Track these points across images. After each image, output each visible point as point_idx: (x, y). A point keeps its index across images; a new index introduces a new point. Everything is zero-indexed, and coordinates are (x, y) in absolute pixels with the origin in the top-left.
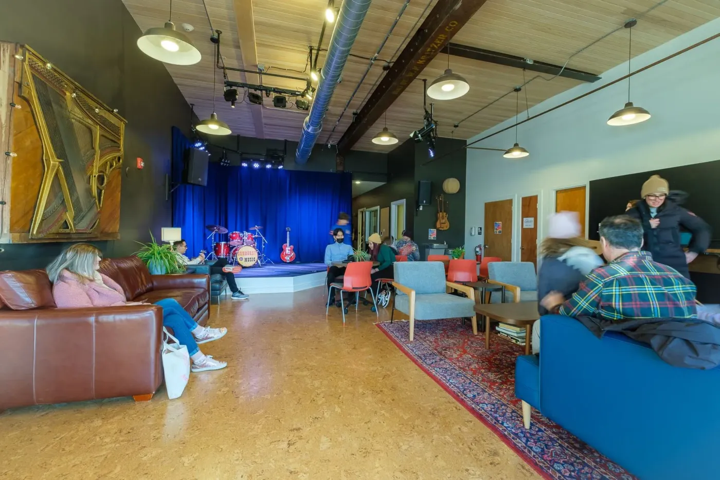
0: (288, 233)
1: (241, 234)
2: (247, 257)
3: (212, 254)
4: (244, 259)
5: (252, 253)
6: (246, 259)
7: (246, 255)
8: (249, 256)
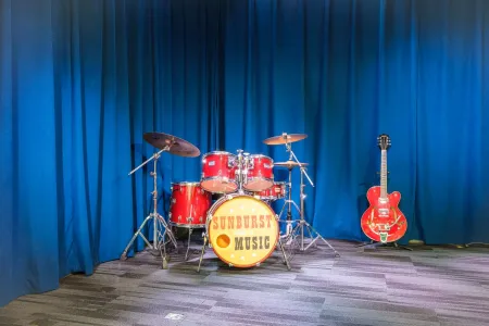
0: (383, 152)
1: (231, 160)
2: (243, 233)
3: (152, 220)
4: (233, 242)
5: (258, 222)
6: (239, 242)
7: (239, 227)
8: (250, 233)
